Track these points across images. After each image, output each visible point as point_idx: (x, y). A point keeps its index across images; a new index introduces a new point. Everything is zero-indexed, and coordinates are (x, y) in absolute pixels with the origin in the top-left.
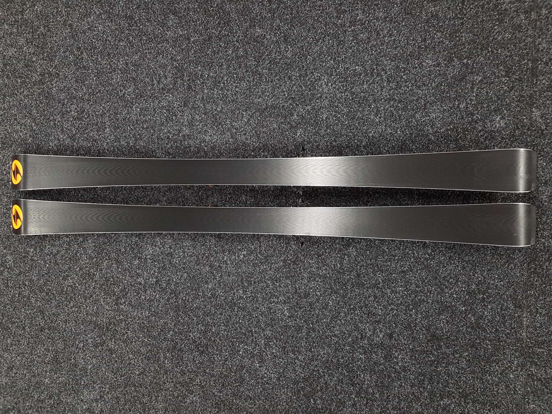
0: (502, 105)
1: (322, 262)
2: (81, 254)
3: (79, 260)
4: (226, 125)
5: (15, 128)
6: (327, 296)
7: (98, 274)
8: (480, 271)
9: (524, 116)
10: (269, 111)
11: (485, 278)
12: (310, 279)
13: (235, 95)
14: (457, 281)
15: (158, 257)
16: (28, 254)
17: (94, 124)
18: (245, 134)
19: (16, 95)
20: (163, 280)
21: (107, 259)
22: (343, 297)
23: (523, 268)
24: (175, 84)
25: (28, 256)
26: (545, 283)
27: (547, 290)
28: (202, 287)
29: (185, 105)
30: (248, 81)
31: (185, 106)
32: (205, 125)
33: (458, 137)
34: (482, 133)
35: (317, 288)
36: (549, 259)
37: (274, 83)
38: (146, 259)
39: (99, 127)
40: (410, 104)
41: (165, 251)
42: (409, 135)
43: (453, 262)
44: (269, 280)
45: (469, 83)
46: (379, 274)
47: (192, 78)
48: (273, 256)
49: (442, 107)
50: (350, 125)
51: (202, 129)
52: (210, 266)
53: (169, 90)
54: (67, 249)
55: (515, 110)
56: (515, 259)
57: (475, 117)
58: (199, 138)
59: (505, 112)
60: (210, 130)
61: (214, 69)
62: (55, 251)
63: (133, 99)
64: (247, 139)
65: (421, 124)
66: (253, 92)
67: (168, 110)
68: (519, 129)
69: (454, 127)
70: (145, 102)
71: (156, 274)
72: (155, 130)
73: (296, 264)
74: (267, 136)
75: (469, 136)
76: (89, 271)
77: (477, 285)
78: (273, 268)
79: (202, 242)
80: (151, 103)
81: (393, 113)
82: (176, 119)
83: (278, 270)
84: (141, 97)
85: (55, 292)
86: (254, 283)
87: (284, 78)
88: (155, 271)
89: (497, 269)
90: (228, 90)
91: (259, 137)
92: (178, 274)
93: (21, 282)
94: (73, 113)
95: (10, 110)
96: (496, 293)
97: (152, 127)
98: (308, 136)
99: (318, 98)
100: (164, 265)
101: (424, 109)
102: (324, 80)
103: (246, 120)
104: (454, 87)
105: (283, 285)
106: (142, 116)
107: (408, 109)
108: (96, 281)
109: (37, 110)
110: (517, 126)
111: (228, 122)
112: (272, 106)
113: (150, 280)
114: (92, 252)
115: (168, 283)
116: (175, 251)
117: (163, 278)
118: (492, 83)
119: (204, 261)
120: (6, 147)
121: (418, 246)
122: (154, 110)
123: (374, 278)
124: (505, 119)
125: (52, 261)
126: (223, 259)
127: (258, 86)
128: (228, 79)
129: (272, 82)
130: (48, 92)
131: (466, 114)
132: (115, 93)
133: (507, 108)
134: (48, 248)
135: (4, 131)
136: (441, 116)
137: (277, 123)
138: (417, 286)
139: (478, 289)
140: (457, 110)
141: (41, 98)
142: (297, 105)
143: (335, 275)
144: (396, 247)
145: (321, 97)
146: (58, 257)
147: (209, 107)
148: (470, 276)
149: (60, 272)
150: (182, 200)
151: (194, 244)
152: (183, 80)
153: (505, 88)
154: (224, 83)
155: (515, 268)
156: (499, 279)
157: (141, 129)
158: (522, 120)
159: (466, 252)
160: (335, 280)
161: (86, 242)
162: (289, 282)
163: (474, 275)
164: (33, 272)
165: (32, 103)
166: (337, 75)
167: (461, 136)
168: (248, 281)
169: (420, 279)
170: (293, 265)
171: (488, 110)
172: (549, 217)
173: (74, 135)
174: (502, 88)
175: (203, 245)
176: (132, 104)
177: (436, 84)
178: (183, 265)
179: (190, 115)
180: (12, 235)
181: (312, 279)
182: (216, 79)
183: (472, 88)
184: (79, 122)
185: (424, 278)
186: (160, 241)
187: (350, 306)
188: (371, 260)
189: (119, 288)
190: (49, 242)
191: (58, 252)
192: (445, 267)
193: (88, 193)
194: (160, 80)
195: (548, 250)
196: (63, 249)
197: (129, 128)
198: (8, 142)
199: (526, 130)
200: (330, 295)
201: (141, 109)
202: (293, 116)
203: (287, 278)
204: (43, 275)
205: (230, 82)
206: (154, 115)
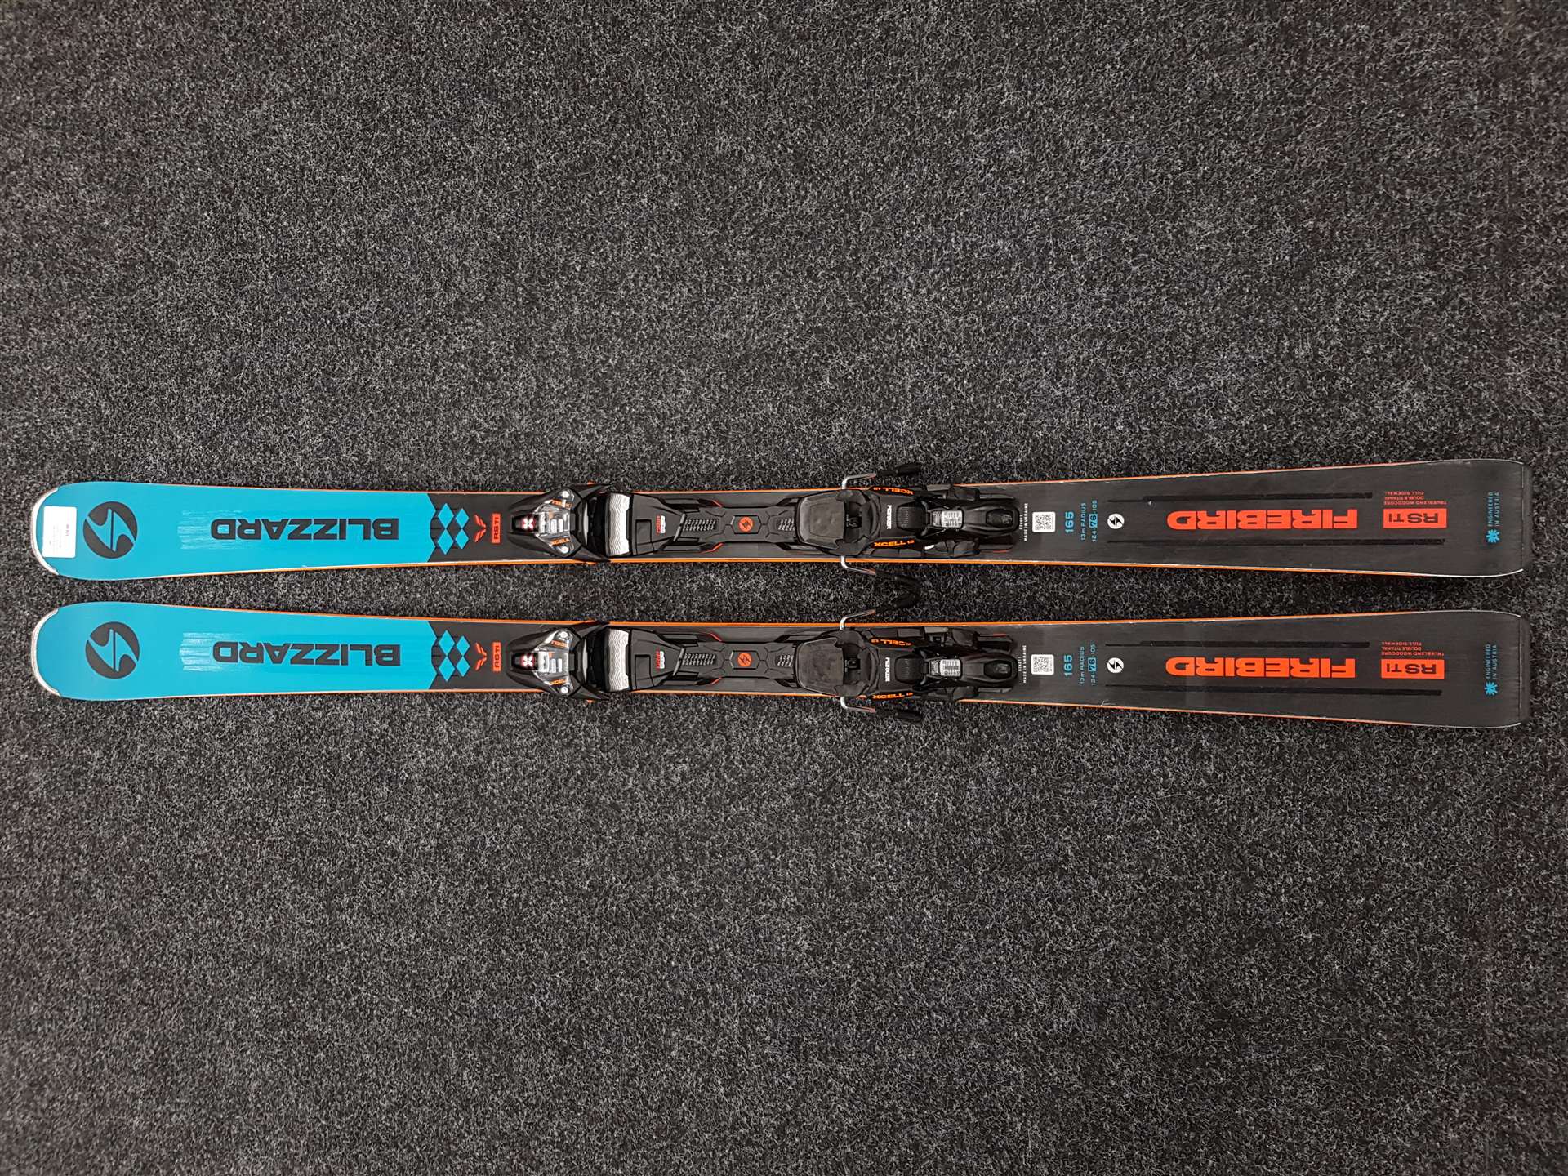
0: (1417, 350)
1: (903, 798)
2: (232, 767)
3: (226, 783)
4: (633, 405)
5: (52, 413)
6: (917, 894)
8: (1358, 827)
9: (1481, 379)
10: (753, 367)
11: (1370, 848)
12: (869, 844)
13: (659, 321)
14: (1291, 856)
16: (87, 766)
17: (268, 402)
18: (686, 432)
19: (58, 321)
20: (458, 844)
21: (301, 783)
22: (965, 897)
23: (1482, 822)
24: (492, 290)
26: (1547, 866)
27: (1554, 886)
28: (564, 863)
29: (520, 350)
30: (694, 281)
31: (519, 353)
33: (1291, 443)
34: (1359, 430)
35: (890, 870)
36: (1556, 794)
37: (768, 289)
38: (409, 782)
39: (282, 413)
40: (1150, 347)
41: (464, 761)
42: (1149, 435)
43: (1277, 801)
44: (752, 847)
45: (1321, 287)
46: (1067, 834)
47: (539, 273)
48: (763, 779)
49: (1244, 354)
50: (979, 407)
52: (587, 806)
53: (475, 307)
55: (1456, 363)
56: (1458, 794)
57: (1338, 384)
58: (556, 442)
59: (1427, 368)
60: (587, 419)
61: (598, 249)
62: (159, 759)
63: (376, 333)
64: (691, 446)
65: (1183, 404)
66: (708, 314)
67: (473, 363)
68: (1469, 417)
69: (1279, 413)
70: (409, 342)
71: (438, 825)
72: (435, 421)
73: (829, 801)
74: (748, 436)
75: (1322, 439)
76: (252, 815)
77: (1349, 870)
78: (766, 812)
80: (425, 343)
81: (1103, 373)
82: (493, 389)
83: (777, 818)
84: (397, 325)
85: (159, 874)
86: (712, 854)
87: (795, 272)
88: (433, 818)
89: (1408, 823)
90: (638, 308)
91: (726, 438)
92: (498, 825)
93: (67, 845)
94: (211, 371)
95: (39, 362)
96: (1405, 892)
97: (428, 411)
98: (862, 436)
99: (890, 329)
100: (460, 801)
101: (1193, 361)
102: (906, 278)
103: (688, 392)
104: (1278, 298)
105: (794, 863)
107: (1144, 360)
108: (271, 844)
109: (114, 364)
110: (1461, 409)
111: (638, 396)
112: (761, 352)
113: (422, 842)
114: (262, 762)
115: (471, 851)
117: (455, 837)
118: (1388, 286)
119: (571, 789)
121: (1177, 754)
122: (434, 363)
123: (1053, 845)
124: (1426, 388)
126: (624, 784)
127: (723, 298)
128: (637, 276)
129: (760, 284)
130: (143, 313)
131: (1313, 374)
132: (326, 317)
133: (1431, 358)
135: (24, 422)
136: (1241, 380)
137: (775, 399)
138: (1176, 870)
139: (1352, 880)
140: (1287, 363)
141: (125, 331)
142: (831, 349)
143: (941, 835)
144: (1115, 755)
145: (898, 327)
147: (585, 355)
148: (1329, 841)
149: (175, 816)
152: (513, 280)
153: (1426, 300)
154: (626, 288)
155: (1458, 821)
156: (1413, 852)
158: (1475, 393)
159: (1315, 771)
160: (940, 850)
162: (811, 854)
163: (1340, 840)
164: (101, 817)
165: (99, 345)
166: (943, 266)
167: (1299, 438)
168: (695, 850)
169: (1184, 848)
170: (821, 805)
171: (1377, 364)
172: (1556, 672)
173: (215, 434)
174: (1420, 299)
176: (373, 347)
177: (1225, 290)
179: (533, 379)
181: (874, 845)
182: (604, 277)
183: (1330, 301)
185: (1195, 845)
187: (983, 923)
188: (1042, 792)
189: (334, 864)
190: (144, 731)
192: (1257, 815)
194: (449, 280)
195: (1555, 769)
196: (183, 753)
199: (1489, 420)
200: (927, 891)
201: (399, 361)
202: (821, 379)
203: (805, 840)
204: (127, 825)
205: (643, 286)
206: (434, 378)
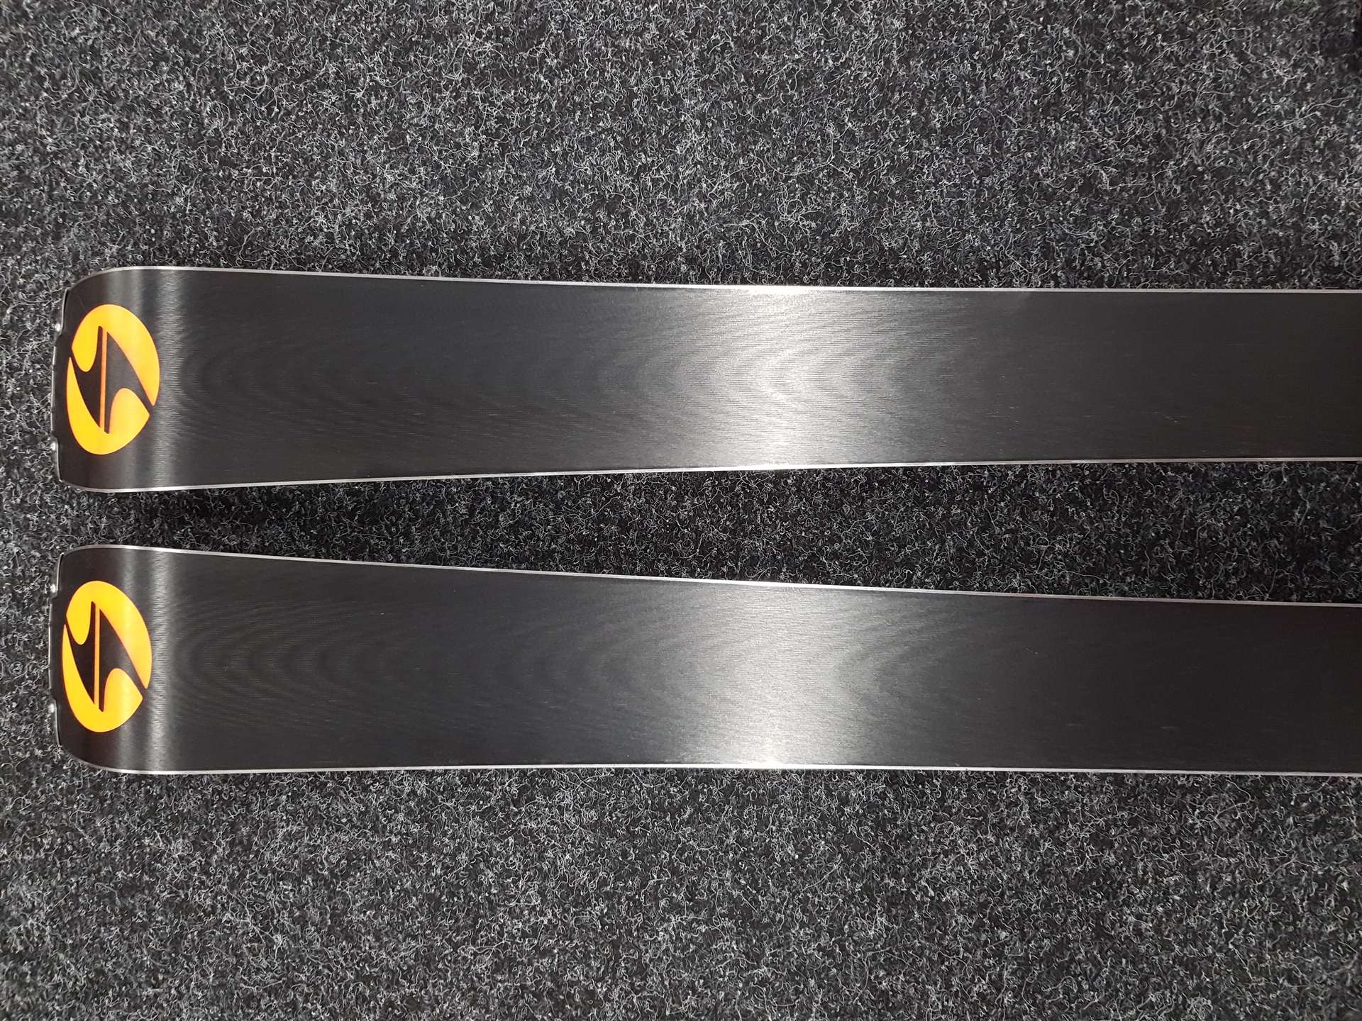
7: (615, 996)
15: (1018, 894)
25: (151, 886)
32: (1327, 112)
51: (1308, 134)
54: (410, 846)
79: (1314, 807)
106: (917, 64)
116: (1129, 860)
120: (27, 236)
125: (314, 914)
134: (289, 837)
146: (355, 889)
150: (1177, 556)
151: (1260, 821)
157: (911, 137)
161: (540, 799)
175: (1320, 826)
178: (1183, 944)
180: (47, 758)
184: (510, 96)
186: (1031, 800)
191: (354, 860)
193: (557, 511)
197: (831, 130)
198: (40, 207)
